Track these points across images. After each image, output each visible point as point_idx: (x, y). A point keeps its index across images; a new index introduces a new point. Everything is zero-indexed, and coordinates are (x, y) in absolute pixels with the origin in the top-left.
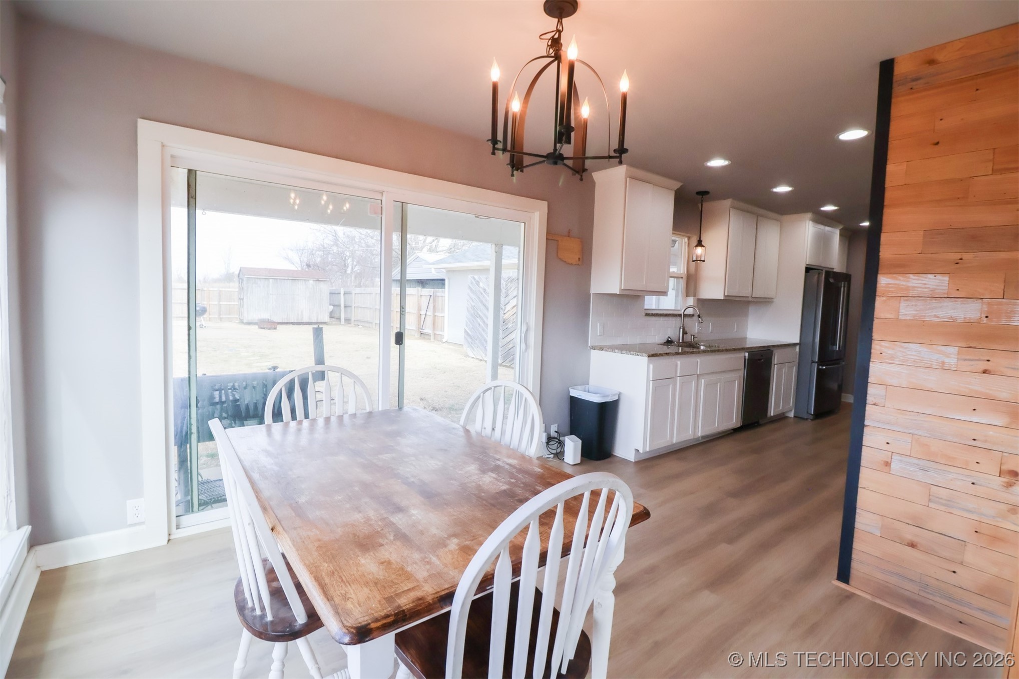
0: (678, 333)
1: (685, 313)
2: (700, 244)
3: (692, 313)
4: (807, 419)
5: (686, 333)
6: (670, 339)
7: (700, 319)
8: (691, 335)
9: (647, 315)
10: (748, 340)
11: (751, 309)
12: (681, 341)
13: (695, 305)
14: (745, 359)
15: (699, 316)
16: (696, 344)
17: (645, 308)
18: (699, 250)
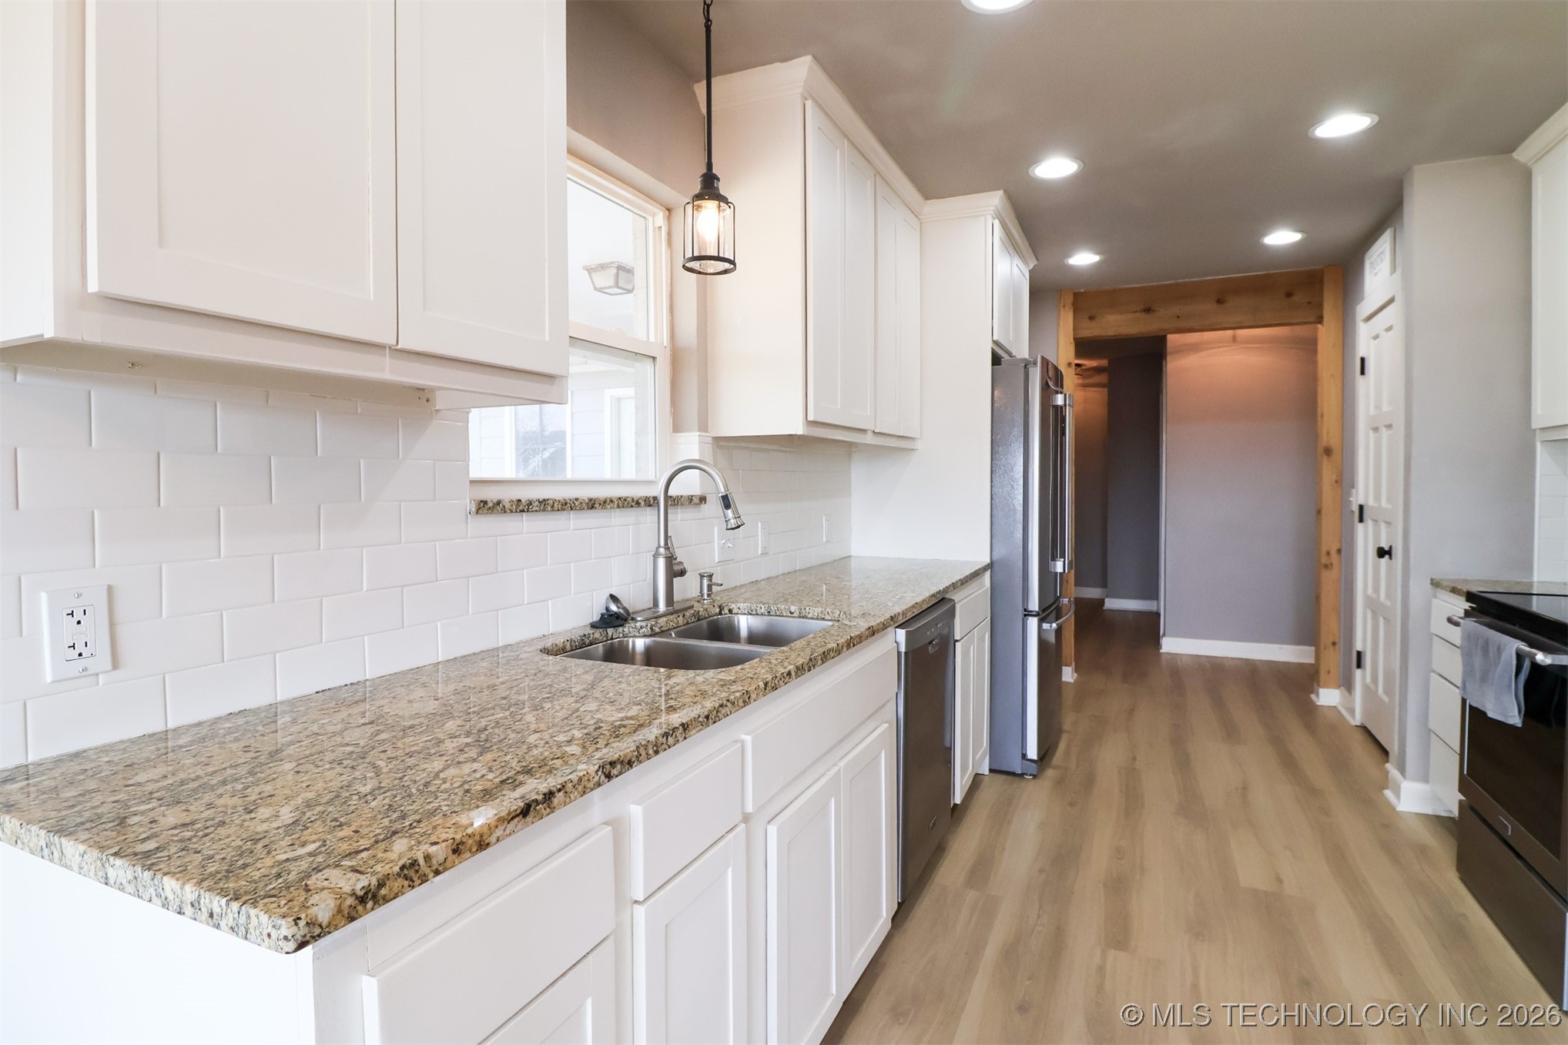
0: (650, 575)
1: (672, 492)
2: (709, 188)
3: (697, 491)
4: (1022, 775)
5: (682, 573)
6: (614, 608)
7: (729, 512)
8: (702, 576)
9: (483, 507)
10: (853, 563)
11: (859, 472)
12: (662, 607)
13: (708, 458)
14: (899, 653)
15: (726, 502)
16: (721, 608)
17: (475, 473)
18: (709, 221)
